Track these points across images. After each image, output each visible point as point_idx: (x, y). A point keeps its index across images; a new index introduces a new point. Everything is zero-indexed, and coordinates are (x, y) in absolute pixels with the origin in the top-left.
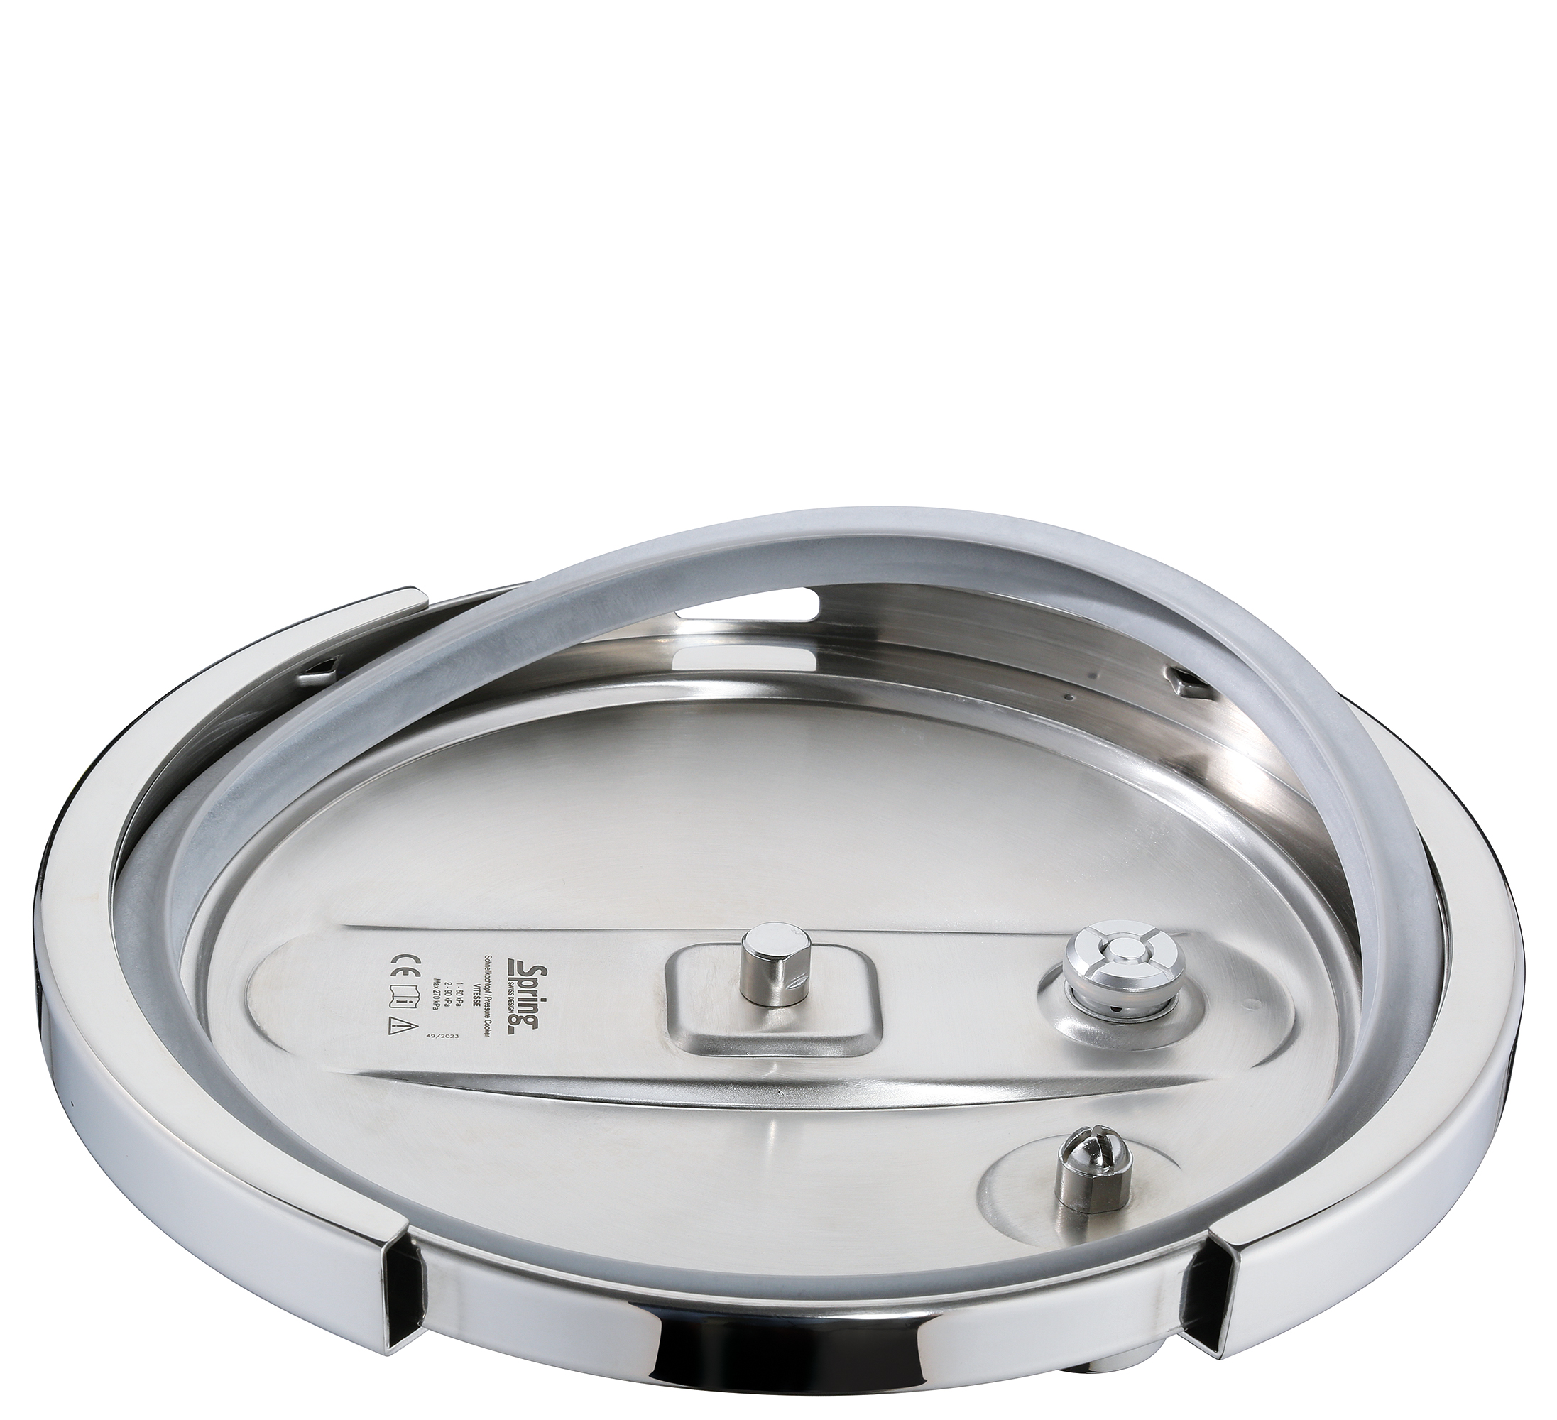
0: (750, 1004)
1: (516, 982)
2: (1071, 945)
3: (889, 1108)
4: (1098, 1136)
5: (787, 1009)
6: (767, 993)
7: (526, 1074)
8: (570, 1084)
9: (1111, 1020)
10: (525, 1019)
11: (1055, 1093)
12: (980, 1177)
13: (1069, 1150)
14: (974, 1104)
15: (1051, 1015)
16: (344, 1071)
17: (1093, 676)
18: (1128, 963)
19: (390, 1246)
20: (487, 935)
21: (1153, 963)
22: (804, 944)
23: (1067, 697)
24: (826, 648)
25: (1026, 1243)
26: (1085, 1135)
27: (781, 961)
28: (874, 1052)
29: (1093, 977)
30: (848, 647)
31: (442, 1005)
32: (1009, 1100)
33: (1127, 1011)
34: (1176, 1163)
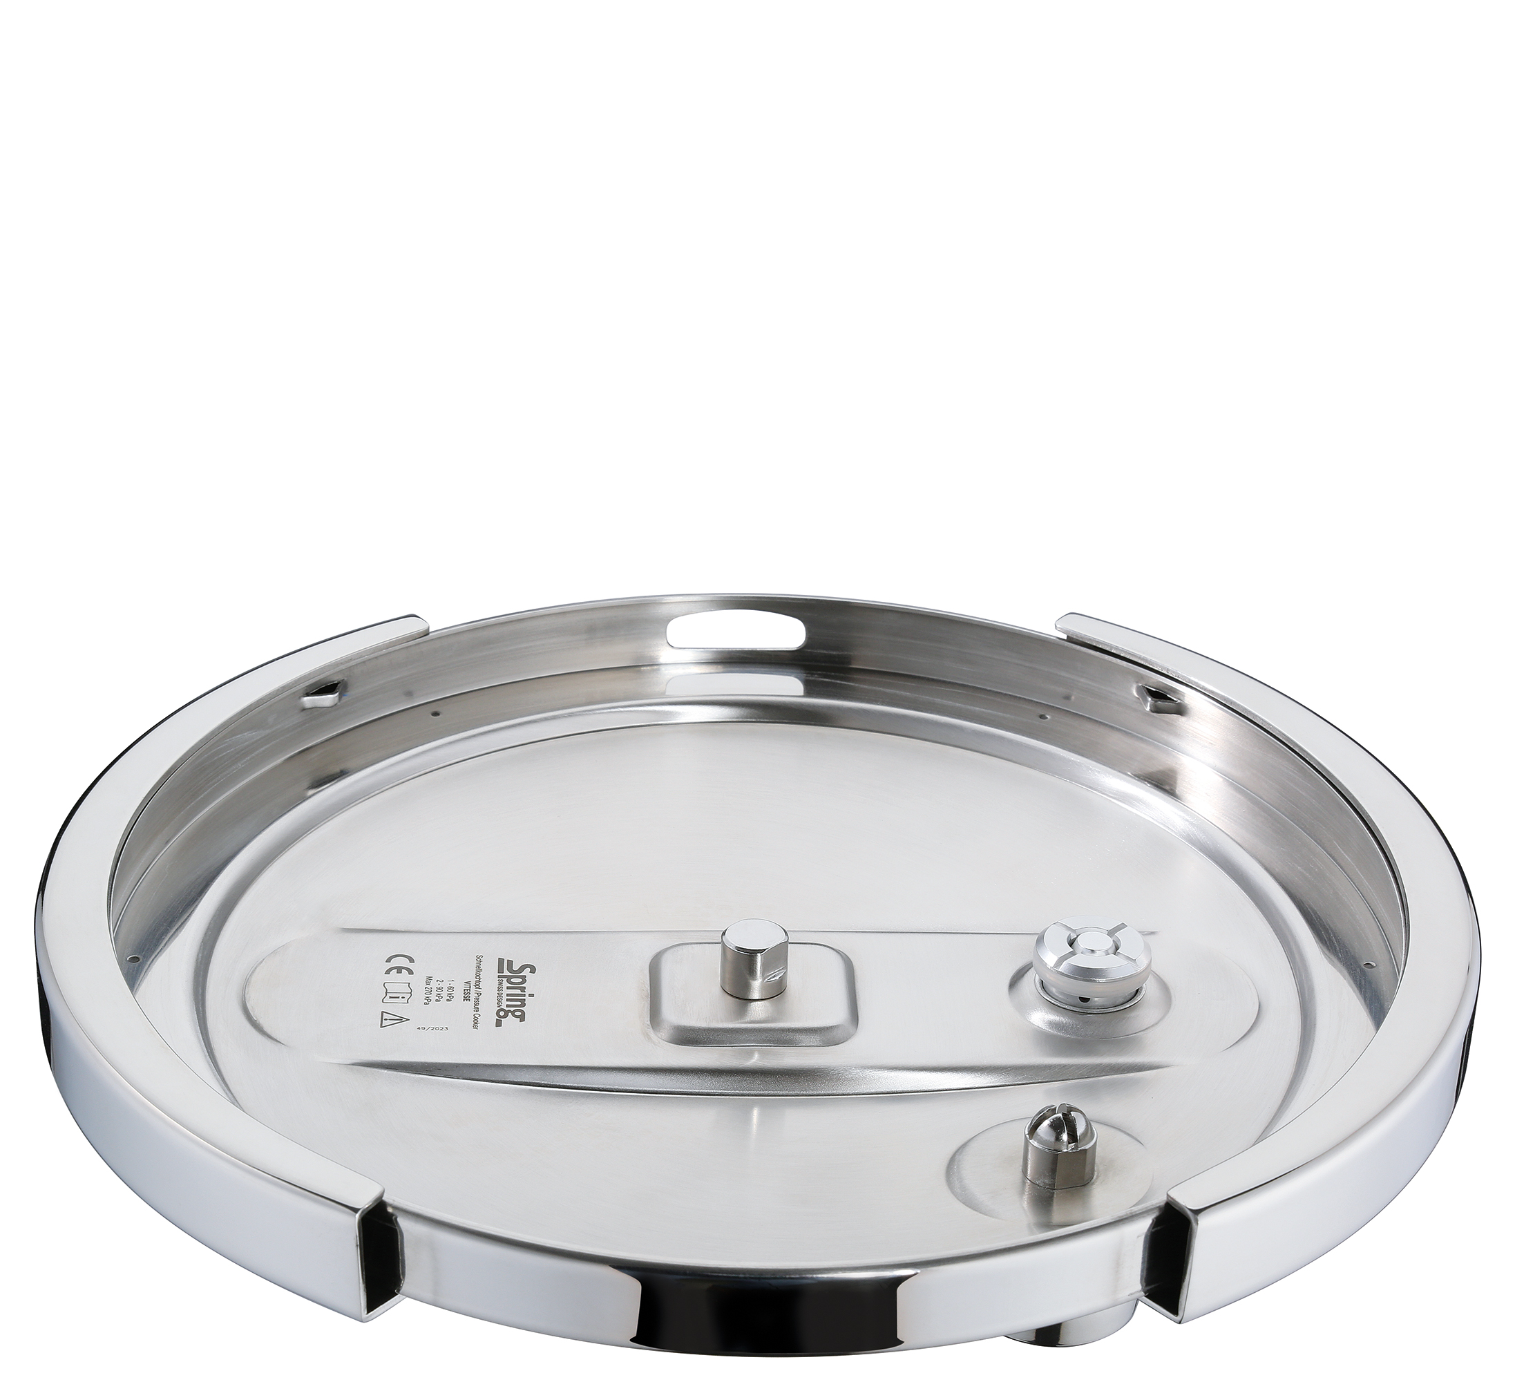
0: (729, 997)
1: (505, 980)
2: (1040, 940)
3: (863, 1094)
4: (1063, 1114)
5: (765, 1002)
6: (746, 987)
7: (512, 1064)
8: (555, 1072)
9: (1078, 1010)
10: (513, 1013)
11: (1024, 1079)
12: (950, 1156)
13: (1034, 1128)
14: (946, 1090)
15: (1023, 1009)
16: (335, 1061)
17: (1067, 698)
18: (1096, 955)
19: (365, 1212)
20: (479, 937)
21: (1120, 955)
22: (781, 938)
23: (1043, 717)
24: (812, 674)
25: (993, 1217)
26: (1050, 1113)
27: (759, 954)
28: (849, 1041)
29: (1062, 969)
30: (833, 674)
31: (434, 1000)
32: (980, 1086)
33: (1095, 1002)
34: (1139, 1141)
